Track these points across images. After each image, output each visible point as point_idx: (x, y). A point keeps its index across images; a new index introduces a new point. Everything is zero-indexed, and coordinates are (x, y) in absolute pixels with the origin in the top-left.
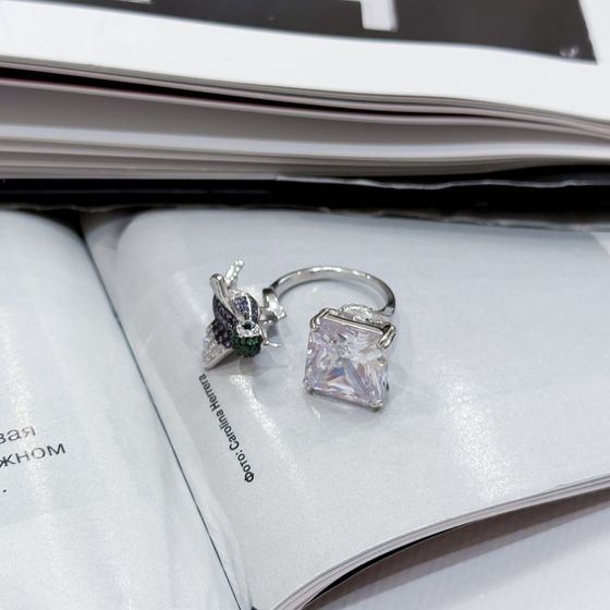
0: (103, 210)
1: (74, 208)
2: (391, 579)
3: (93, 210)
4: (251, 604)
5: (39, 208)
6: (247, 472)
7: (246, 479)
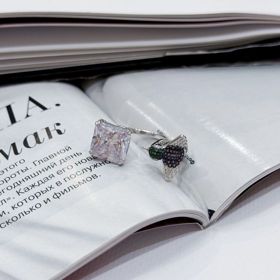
0: (94, 77)
1: (82, 78)
2: (260, 193)
3: (90, 78)
4: (207, 208)
5: (67, 80)
6: (191, 161)
7: (191, 163)
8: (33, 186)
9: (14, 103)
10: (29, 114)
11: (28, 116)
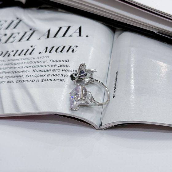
7: (113, 97)
8: (40, 71)
9: (73, 26)
10: (72, 36)
11: (71, 36)
